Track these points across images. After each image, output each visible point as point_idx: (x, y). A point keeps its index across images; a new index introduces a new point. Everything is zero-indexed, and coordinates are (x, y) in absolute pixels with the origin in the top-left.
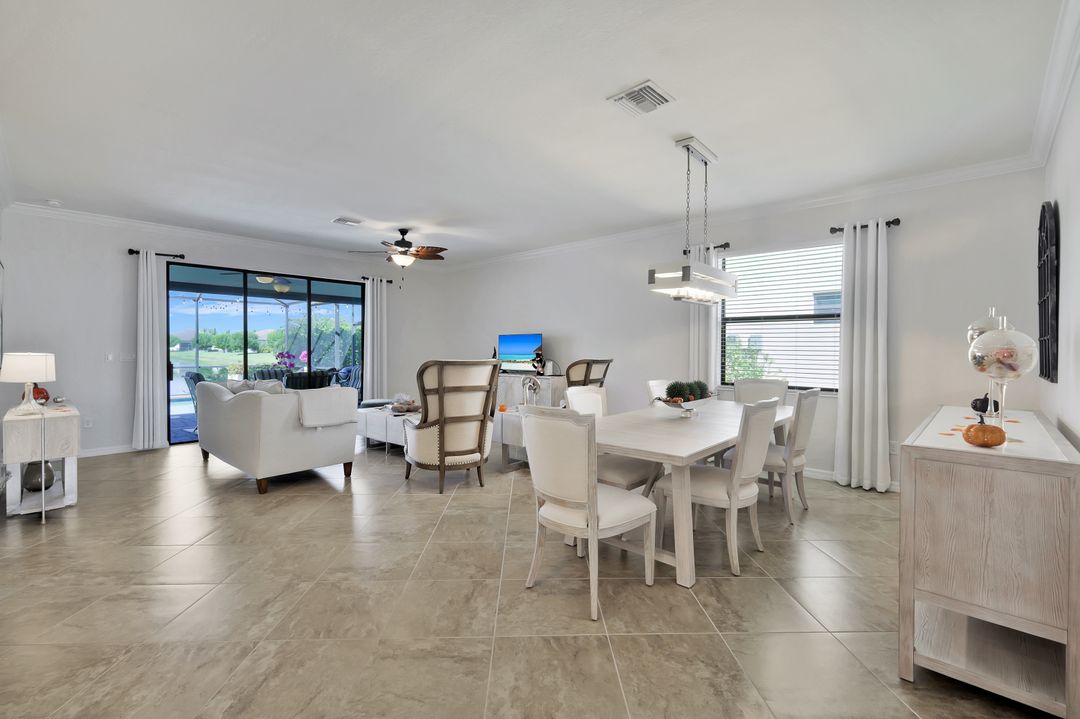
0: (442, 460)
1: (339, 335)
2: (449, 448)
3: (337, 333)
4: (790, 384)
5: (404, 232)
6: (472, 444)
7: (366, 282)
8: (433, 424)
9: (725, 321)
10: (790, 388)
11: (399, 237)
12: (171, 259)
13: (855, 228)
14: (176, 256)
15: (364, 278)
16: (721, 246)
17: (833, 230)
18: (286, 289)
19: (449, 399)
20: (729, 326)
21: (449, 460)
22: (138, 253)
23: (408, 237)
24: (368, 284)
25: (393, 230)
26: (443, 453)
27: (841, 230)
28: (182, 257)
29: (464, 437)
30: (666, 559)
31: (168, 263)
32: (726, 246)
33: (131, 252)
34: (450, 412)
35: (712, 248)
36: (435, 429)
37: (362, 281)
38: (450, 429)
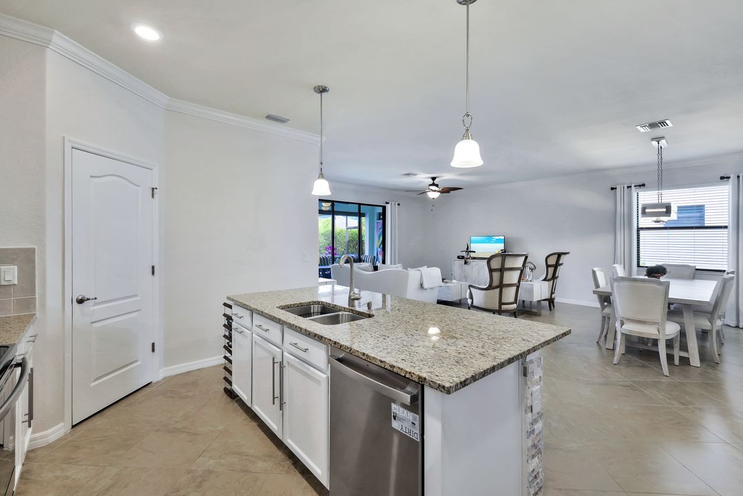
0: (500, 307)
2: (504, 301)
4: (697, 268)
5: (434, 179)
6: (512, 300)
8: (496, 287)
9: (639, 229)
10: (697, 269)
11: (431, 182)
13: (738, 177)
15: (387, 203)
16: (640, 186)
17: (722, 178)
19: (506, 274)
20: (642, 233)
21: (504, 307)
23: (436, 182)
24: (388, 206)
25: (429, 178)
26: (501, 303)
27: (728, 178)
29: (509, 295)
30: (684, 354)
32: (644, 185)
34: (505, 282)
35: (633, 186)
36: (497, 290)
37: (385, 205)
38: (505, 290)
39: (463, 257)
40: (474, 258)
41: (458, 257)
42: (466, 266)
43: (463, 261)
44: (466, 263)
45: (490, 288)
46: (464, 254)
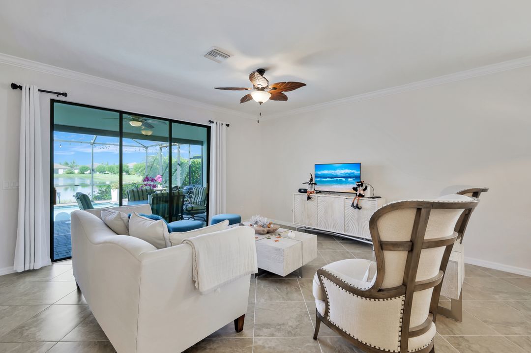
1: (179, 165)
3: (179, 164)
7: (211, 125)
8: (393, 293)
12: (55, 97)
14: (59, 94)
15: (210, 122)
18: (150, 133)
22: (21, 88)
24: (213, 126)
26: (406, 334)
28: (65, 95)
31: (53, 101)
33: (14, 86)
36: (398, 303)
37: (208, 124)
38: (417, 297)
39: (305, 191)
40: (320, 192)
41: (300, 191)
42: (309, 201)
43: (305, 196)
44: (309, 198)
45: (377, 293)
46: (307, 187)
